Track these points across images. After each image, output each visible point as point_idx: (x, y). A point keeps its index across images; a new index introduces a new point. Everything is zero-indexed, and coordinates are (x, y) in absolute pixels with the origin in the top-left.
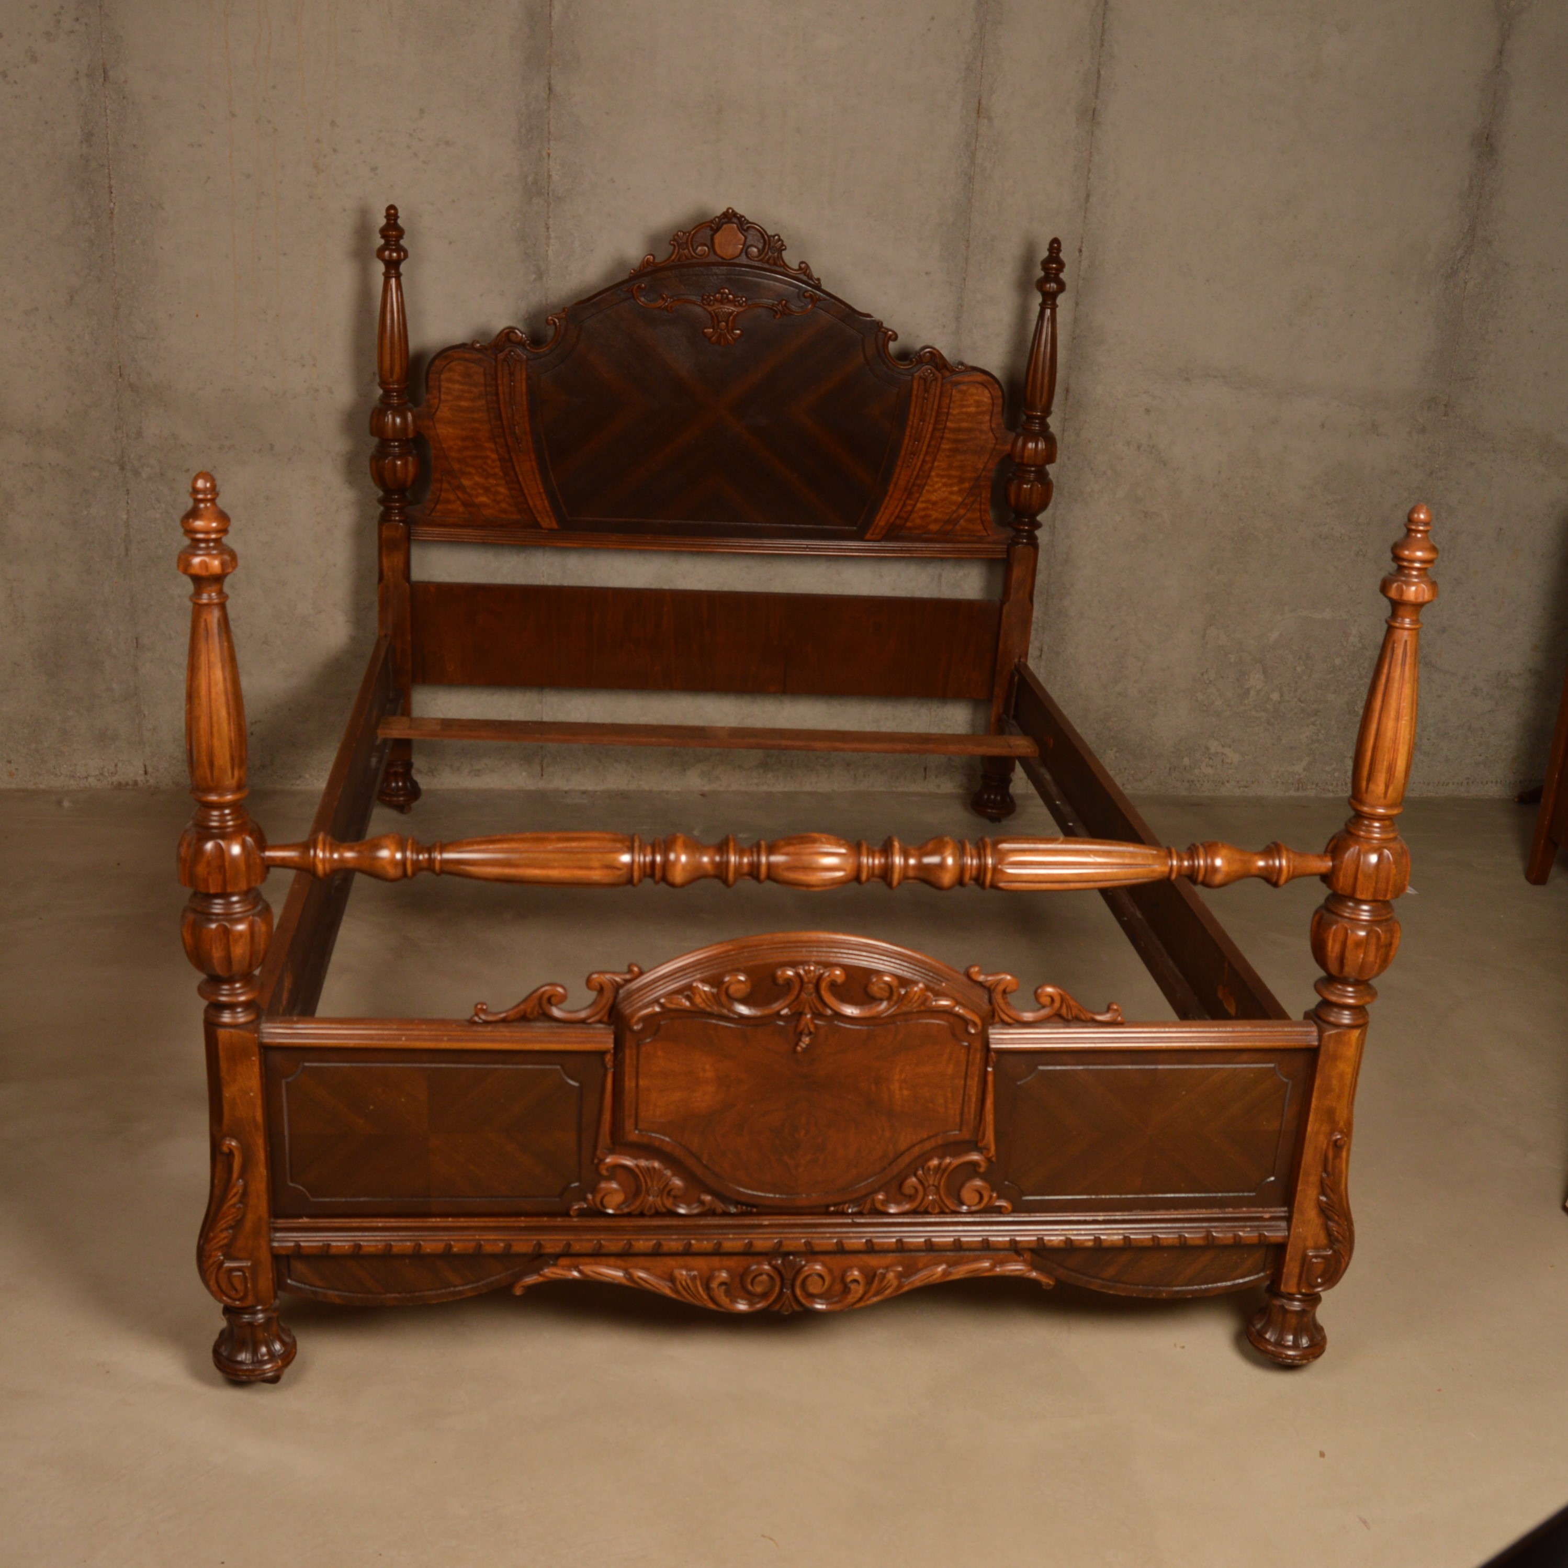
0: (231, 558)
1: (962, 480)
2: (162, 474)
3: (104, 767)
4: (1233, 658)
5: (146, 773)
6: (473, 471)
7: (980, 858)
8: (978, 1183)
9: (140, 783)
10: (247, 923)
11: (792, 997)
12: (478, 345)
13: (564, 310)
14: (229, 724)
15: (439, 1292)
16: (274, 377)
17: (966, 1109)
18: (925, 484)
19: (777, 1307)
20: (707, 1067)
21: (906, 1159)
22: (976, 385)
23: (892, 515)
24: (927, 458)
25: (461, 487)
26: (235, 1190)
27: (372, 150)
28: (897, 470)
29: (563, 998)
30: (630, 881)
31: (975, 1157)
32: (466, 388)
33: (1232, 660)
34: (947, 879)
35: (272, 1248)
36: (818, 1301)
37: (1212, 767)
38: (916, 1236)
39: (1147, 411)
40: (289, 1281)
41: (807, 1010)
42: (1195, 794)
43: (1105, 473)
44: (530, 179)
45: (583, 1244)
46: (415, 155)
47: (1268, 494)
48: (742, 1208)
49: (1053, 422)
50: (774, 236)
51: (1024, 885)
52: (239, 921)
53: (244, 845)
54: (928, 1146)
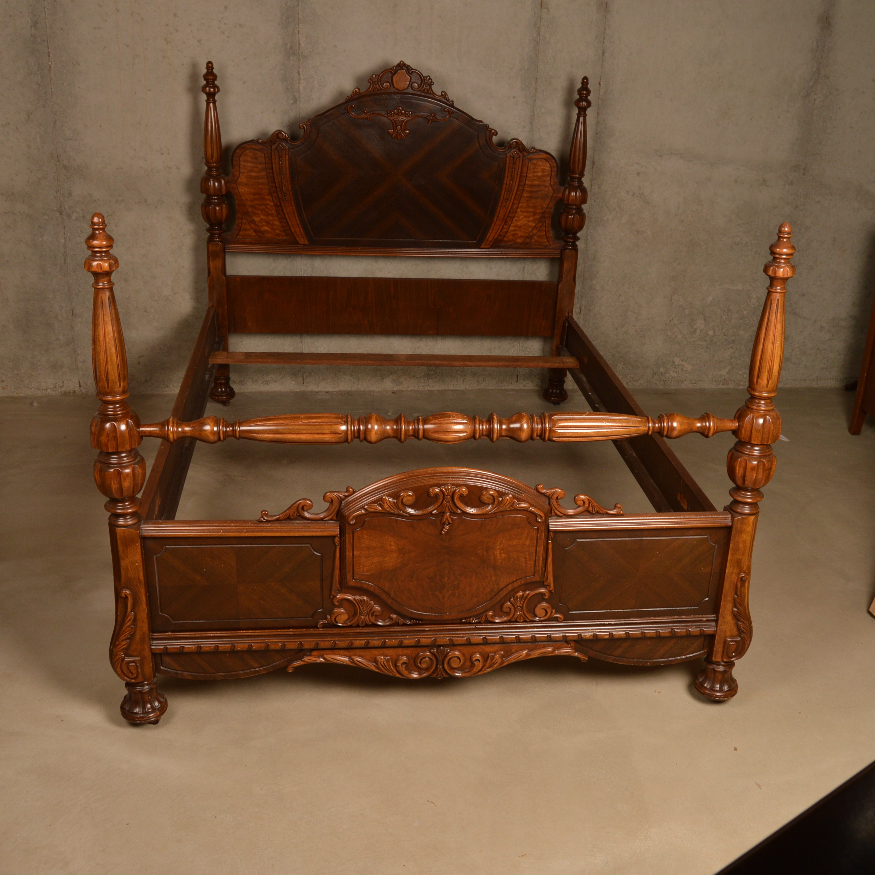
0: (115, 262)
1: (535, 214)
2: (83, 217)
3: (56, 383)
4: (687, 312)
5: (80, 386)
6: (260, 212)
7: (542, 425)
8: (545, 604)
9: (77, 392)
10: (131, 468)
11: (439, 504)
12: (261, 141)
13: (309, 120)
14: (117, 356)
15: (246, 671)
16: (146, 161)
17: (537, 564)
18: (514, 216)
19: (435, 675)
20: (392, 544)
21: (504, 592)
22: (542, 160)
23: (496, 234)
24: (515, 202)
25: (253, 222)
26: (129, 618)
27: (198, 30)
28: (499, 209)
29: (311, 507)
30: (346, 441)
31: (543, 590)
32: (254, 165)
33: (687, 313)
34: (524, 436)
35: (151, 650)
36: (457, 671)
37: (676, 372)
38: (511, 635)
39: (638, 174)
40: (162, 668)
41: (447, 511)
42: (666, 387)
43: (615, 209)
44: (289, 45)
45: (325, 643)
46: (223, 32)
47: (706, 220)
48: (414, 621)
49: (586, 181)
50: (427, 77)
51: (567, 438)
52: (126, 467)
53: (127, 425)
54: (516, 585)
